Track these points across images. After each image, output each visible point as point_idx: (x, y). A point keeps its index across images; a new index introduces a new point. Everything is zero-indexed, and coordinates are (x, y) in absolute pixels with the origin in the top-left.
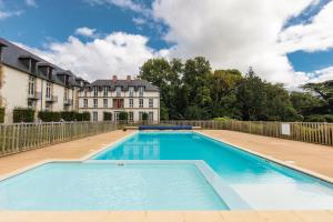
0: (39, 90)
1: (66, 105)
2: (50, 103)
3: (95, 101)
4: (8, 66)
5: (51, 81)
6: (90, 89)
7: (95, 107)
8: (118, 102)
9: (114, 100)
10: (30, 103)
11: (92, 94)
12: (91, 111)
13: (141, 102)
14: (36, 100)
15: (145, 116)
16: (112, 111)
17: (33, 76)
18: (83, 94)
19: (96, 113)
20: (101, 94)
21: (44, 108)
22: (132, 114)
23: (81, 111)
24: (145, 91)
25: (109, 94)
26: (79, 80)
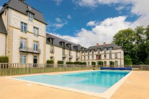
0: (66, 54)
1: (77, 59)
2: (70, 59)
3: (89, 57)
4: (56, 46)
5: (70, 50)
6: (86, 51)
7: (89, 59)
8: (99, 57)
9: (97, 56)
10: (63, 59)
11: (87, 54)
12: (87, 62)
13: (110, 56)
14: (65, 57)
15: (111, 63)
16: (96, 61)
17: (64, 48)
18: (83, 54)
19: (89, 62)
20: (91, 53)
21: (68, 61)
22: (105, 62)
23: (83, 62)
24: (113, 49)
25: (94, 53)
26: (82, 48)
